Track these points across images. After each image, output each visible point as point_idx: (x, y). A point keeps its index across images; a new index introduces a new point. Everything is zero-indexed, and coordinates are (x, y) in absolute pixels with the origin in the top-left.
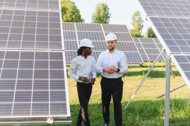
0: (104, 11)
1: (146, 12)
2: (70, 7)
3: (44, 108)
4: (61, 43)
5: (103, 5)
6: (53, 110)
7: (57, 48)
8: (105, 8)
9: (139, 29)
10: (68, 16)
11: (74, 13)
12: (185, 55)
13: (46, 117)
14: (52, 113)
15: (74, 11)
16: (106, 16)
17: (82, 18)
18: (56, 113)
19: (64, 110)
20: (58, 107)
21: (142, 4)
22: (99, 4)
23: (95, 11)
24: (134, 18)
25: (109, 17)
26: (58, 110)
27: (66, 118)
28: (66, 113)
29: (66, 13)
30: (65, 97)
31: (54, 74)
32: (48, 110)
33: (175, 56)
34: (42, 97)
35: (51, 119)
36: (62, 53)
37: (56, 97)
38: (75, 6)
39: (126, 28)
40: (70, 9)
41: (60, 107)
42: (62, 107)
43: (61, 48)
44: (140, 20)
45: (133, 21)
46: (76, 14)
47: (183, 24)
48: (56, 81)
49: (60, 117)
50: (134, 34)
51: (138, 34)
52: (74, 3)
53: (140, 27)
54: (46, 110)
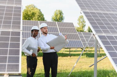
0: (60, 15)
1: (81, 8)
2: (38, 12)
3: (3, 67)
4: (20, 26)
5: (60, 11)
6: (9, 69)
7: (17, 29)
8: (61, 13)
9: (83, 27)
10: (36, 18)
11: (40, 16)
12: (105, 35)
13: (4, 74)
14: (8, 71)
15: (40, 15)
16: (61, 18)
17: (45, 20)
18: (11, 71)
19: (17, 69)
20: (13, 67)
21: (78, 3)
22: (57, 10)
23: (54, 15)
24: (79, 20)
25: (63, 19)
26: (13, 69)
27: (18, 74)
28: (18, 71)
29: (34, 16)
30: (19, 60)
31: (12, 45)
32: (5, 69)
33: (98, 36)
34: (2, 60)
35: (7, 75)
36: (20, 32)
37: (12, 60)
38: (40, 12)
39: (73, 25)
40: (38, 14)
41: (14, 67)
42: (16, 67)
43: (20, 29)
44: (84, 21)
45: (79, 22)
46: (41, 17)
47: (105, 16)
48: (13, 50)
49: (13, 74)
50: (79, 30)
51: (82, 30)
52: (40, 10)
53: (84, 26)
54: (4, 69)
